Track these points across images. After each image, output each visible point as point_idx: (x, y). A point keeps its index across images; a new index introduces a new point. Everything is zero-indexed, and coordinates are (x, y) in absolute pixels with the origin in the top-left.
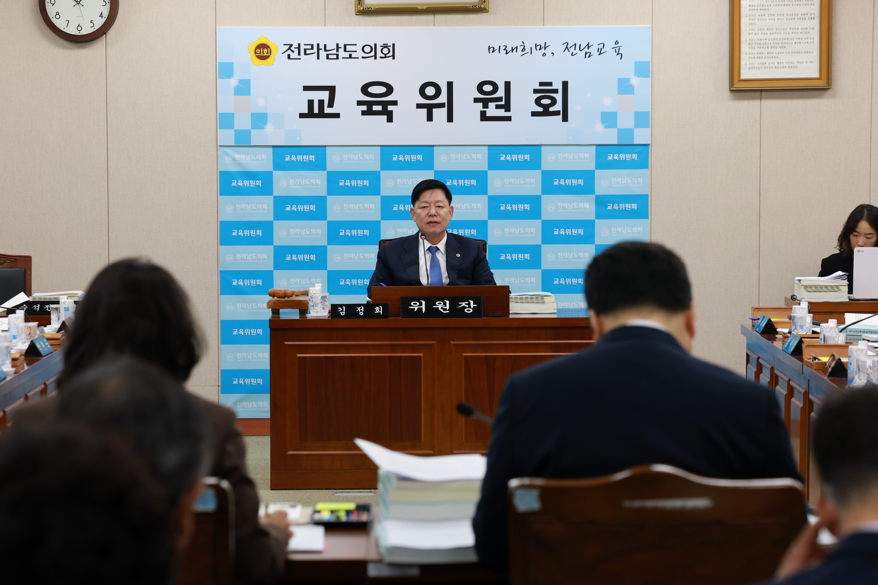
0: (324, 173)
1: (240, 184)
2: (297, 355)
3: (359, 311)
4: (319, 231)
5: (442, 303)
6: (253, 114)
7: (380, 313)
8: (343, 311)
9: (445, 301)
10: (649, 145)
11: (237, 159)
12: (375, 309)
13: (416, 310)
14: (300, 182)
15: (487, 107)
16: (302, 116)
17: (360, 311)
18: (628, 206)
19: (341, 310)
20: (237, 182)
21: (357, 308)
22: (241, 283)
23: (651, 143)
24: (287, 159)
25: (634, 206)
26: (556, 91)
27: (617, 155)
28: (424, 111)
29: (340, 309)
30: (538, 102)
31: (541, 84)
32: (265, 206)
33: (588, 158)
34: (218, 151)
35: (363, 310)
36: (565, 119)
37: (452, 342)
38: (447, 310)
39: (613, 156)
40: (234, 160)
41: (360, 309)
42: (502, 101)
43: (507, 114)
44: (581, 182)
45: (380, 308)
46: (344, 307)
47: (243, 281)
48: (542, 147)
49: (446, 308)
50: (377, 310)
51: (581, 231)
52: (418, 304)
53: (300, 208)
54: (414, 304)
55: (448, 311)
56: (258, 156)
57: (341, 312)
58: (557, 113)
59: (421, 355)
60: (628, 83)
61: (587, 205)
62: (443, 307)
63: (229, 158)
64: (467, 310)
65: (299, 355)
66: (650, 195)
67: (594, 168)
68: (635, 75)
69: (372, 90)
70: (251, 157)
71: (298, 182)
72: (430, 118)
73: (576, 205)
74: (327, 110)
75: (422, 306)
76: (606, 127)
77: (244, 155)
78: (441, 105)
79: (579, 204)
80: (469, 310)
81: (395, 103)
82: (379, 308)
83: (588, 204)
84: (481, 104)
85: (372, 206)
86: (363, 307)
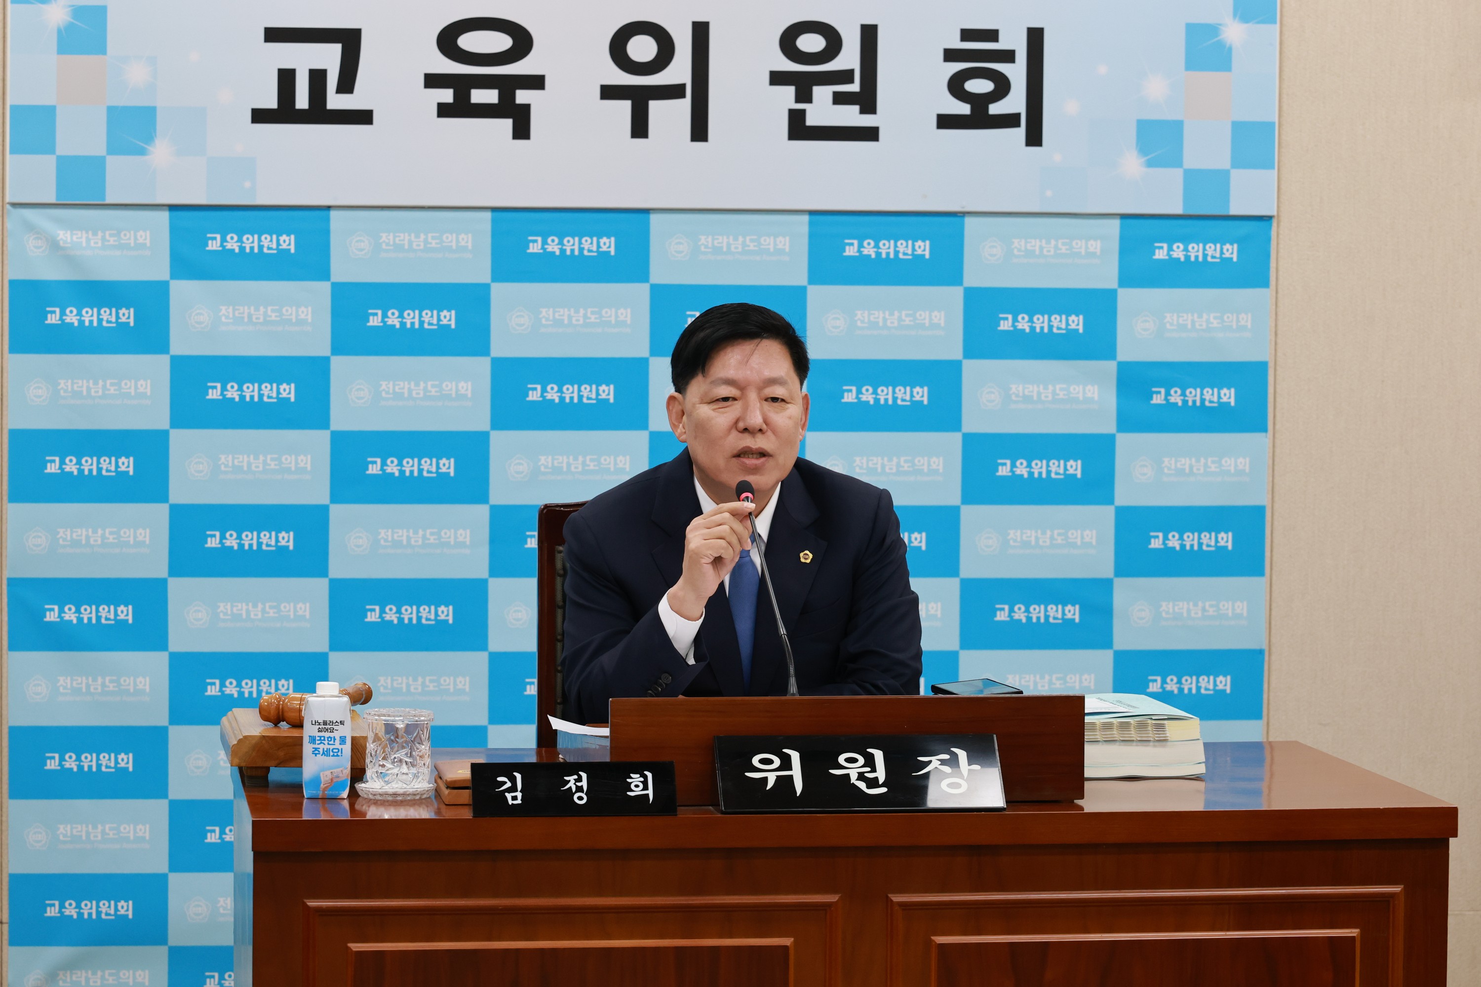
0: (324, 289)
1: (72, 318)
2: (350, 945)
3: (571, 787)
4: (305, 461)
5: (861, 760)
6: (111, 110)
7: (648, 794)
8: (517, 791)
9: (869, 750)
10: (1270, 218)
11: (61, 243)
12: (629, 780)
13: (770, 784)
14: (250, 316)
15: (809, 100)
16: (260, 116)
17: (574, 790)
18: (1210, 396)
19: (509, 784)
20: (63, 313)
21: (567, 778)
22: (70, 615)
23: (1278, 212)
24: (214, 245)
25: (1228, 396)
26: (1008, 56)
27: (1182, 246)
28: (626, 106)
29: (506, 783)
30: (956, 86)
31: (967, 35)
32: (145, 386)
33: (1098, 253)
34: (5, 220)
35: (584, 784)
36: (1034, 138)
37: (897, 898)
38: (881, 782)
39: (1170, 249)
40: (54, 245)
41: (576, 781)
42: (851, 81)
43: (867, 121)
44: (1077, 323)
45: (645, 777)
46: (518, 776)
47: (78, 611)
48: (968, 220)
49: (876, 778)
50: (637, 786)
51: (1075, 468)
52: (777, 762)
53: (251, 391)
54: (762, 761)
55: (884, 790)
56: (125, 235)
57: (507, 794)
58: (1010, 121)
59: (787, 941)
60: (1216, 39)
61: (1092, 391)
62: (866, 775)
63: (40, 241)
64: (950, 785)
65: (356, 947)
66: (1271, 365)
67: (1113, 284)
68: (1235, 16)
69: (469, 42)
70: (103, 239)
71: (246, 315)
72: (640, 128)
73: (1061, 389)
74: (335, 101)
75: (791, 769)
76: (1150, 164)
77: (84, 232)
78: (674, 92)
79: (1072, 389)
80: (958, 786)
81: (536, 82)
82: (642, 779)
83: (1096, 387)
84: (790, 90)
85: (465, 387)
86: (584, 775)
